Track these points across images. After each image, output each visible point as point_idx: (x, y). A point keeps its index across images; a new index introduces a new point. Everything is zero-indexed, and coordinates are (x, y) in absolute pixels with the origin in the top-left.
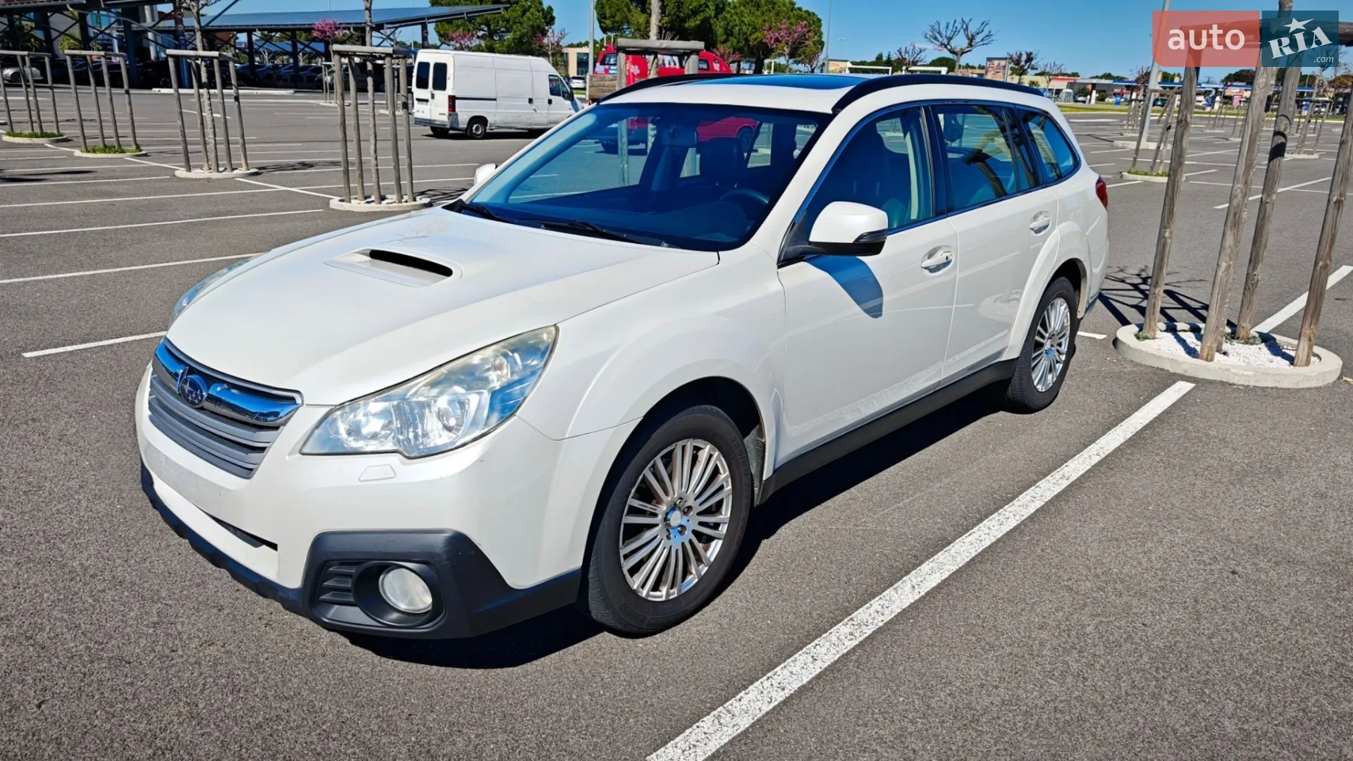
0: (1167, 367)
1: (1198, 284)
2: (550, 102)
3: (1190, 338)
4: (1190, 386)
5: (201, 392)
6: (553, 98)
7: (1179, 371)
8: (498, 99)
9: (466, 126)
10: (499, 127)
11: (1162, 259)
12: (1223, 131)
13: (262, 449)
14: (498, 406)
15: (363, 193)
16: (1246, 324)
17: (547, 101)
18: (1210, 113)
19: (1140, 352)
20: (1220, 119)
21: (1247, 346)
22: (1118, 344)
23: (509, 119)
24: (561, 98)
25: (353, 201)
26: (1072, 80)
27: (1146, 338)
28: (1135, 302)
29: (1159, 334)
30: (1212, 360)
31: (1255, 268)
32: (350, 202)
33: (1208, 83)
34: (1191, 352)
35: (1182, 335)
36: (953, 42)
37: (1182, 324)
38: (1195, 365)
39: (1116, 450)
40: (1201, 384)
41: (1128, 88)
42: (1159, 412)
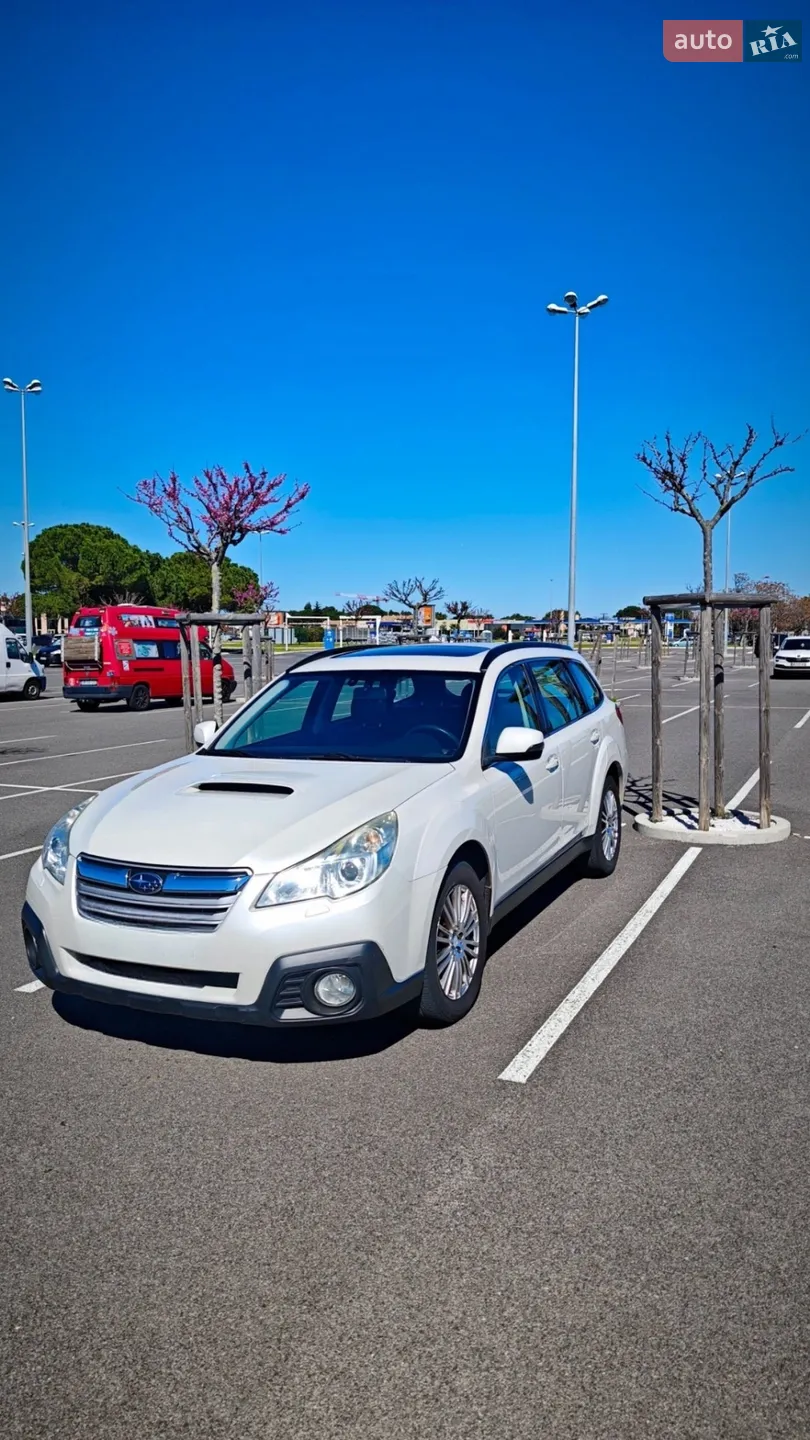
0: (679, 838)
1: (671, 783)
2: (7, 665)
3: (685, 818)
4: (699, 850)
5: (158, 881)
6: (12, 661)
7: (688, 841)
11: (658, 761)
12: (629, 661)
13: (225, 910)
14: (382, 861)
16: (720, 804)
18: (611, 645)
19: (657, 830)
20: (625, 650)
21: (725, 820)
22: (640, 828)
24: (20, 661)
26: (488, 621)
27: (656, 821)
28: (635, 799)
29: (664, 818)
30: (708, 830)
31: (719, 763)
33: (603, 619)
34: (690, 827)
35: (679, 817)
36: (410, 598)
37: (677, 811)
38: (696, 835)
39: (672, 892)
40: (706, 847)
41: (537, 626)
42: (687, 867)
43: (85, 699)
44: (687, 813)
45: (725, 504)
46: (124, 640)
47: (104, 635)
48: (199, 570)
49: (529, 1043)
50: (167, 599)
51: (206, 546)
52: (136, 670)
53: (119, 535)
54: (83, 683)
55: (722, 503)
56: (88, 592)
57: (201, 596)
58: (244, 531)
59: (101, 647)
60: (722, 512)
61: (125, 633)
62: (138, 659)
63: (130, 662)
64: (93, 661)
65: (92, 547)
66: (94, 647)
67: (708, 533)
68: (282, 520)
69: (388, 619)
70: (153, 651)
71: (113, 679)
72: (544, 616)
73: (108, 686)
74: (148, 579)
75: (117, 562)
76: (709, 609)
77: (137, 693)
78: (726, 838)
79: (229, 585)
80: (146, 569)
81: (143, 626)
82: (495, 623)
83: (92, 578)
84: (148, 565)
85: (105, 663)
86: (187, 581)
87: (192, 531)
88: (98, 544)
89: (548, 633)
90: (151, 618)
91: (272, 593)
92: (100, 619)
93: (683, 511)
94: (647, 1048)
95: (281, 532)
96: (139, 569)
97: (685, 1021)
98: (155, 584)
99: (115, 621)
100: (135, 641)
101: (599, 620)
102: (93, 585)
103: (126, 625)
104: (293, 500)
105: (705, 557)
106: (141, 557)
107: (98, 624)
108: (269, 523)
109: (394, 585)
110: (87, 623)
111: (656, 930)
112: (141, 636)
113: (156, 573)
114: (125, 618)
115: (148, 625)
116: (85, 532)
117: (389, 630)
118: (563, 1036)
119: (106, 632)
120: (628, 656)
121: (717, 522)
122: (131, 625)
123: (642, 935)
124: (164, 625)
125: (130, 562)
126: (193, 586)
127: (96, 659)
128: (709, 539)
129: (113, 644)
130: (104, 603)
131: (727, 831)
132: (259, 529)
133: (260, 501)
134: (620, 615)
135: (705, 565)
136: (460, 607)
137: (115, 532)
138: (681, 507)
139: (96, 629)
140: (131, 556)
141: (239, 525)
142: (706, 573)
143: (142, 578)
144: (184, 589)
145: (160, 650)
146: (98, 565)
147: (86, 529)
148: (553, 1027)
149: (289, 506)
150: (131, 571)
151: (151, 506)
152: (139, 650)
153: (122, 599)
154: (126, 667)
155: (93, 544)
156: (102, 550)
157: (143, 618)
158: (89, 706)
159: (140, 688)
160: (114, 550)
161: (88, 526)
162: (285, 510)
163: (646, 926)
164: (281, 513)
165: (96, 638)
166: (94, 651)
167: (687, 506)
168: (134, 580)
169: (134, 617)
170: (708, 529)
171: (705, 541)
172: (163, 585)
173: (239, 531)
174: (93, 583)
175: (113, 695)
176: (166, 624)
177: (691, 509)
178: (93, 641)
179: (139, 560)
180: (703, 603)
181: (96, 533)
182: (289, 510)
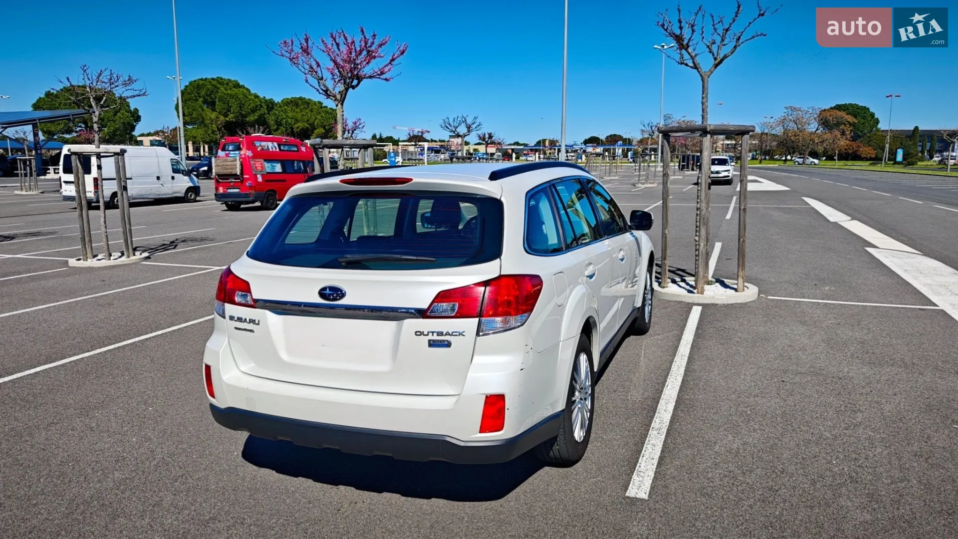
0: (683, 300)
2: (173, 178)
3: (683, 284)
4: (700, 308)
6: (175, 175)
7: (690, 301)
8: (133, 178)
9: (109, 199)
10: (135, 199)
15: (92, 254)
17: (170, 178)
21: (712, 286)
23: (143, 192)
24: (181, 175)
25: (88, 260)
27: (664, 287)
29: (669, 285)
30: (702, 293)
32: (87, 260)
34: (689, 291)
35: (679, 284)
36: (458, 130)
37: (678, 279)
38: (695, 297)
39: (694, 340)
40: (705, 306)
41: (532, 150)
42: (697, 321)
43: (232, 202)
44: (683, 281)
45: (719, 60)
46: (257, 160)
47: (243, 156)
48: (301, 110)
49: (638, 465)
50: (280, 131)
51: (331, 90)
52: (267, 181)
53: (244, 86)
54: (229, 191)
55: (715, 59)
56: (224, 126)
57: (302, 129)
58: (360, 79)
59: (242, 165)
60: (716, 66)
61: (257, 155)
62: (268, 173)
63: (263, 176)
64: (236, 175)
65: (225, 94)
66: (236, 165)
67: (706, 81)
68: (389, 70)
69: (434, 145)
70: (278, 168)
71: (250, 187)
72: (535, 143)
73: (248, 192)
74: (266, 116)
75: (243, 105)
76: (709, 136)
77: (268, 197)
78: (718, 299)
79: (322, 121)
80: (264, 110)
81: (271, 150)
82: (503, 148)
83: (226, 115)
84: (265, 107)
85: (245, 176)
86: (293, 118)
87: (322, 79)
88: (229, 92)
89: (539, 154)
90: (276, 144)
91: (360, 126)
92: (240, 145)
93: (687, 65)
94: (726, 466)
95: (386, 80)
96: (259, 109)
97: (745, 444)
98: (271, 120)
99: (251, 146)
100: (265, 160)
101: (572, 146)
102: (227, 121)
103: (259, 149)
104: (396, 55)
105: (703, 98)
106: (261, 102)
107: (239, 149)
108: (379, 73)
109: (447, 120)
110: (231, 148)
111: (694, 371)
112: (269, 157)
113: (271, 113)
114: (257, 144)
115: (274, 149)
116: (220, 83)
117: (431, 153)
118: (661, 459)
119: (245, 154)
120: (596, 170)
121: (712, 72)
122: (262, 149)
123: (685, 375)
124: (285, 149)
125: (253, 105)
126: (297, 121)
127: (238, 173)
128: (706, 85)
129: (250, 164)
130: (240, 133)
131: (714, 293)
132: (370, 77)
133: (371, 56)
134: (586, 142)
135: (702, 104)
136: (487, 136)
137: (241, 84)
138: (685, 62)
139: (237, 152)
140: (253, 100)
141: (357, 74)
142: (703, 110)
143: (261, 116)
144: (291, 124)
145: (283, 167)
146: (230, 107)
147: (220, 81)
148: (651, 450)
149: (393, 60)
150: (253, 111)
151: (291, 60)
152: (268, 167)
153: (252, 131)
154: (260, 179)
155: (225, 92)
156: (232, 96)
157: (270, 144)
158: (234, 206)
159: (269, 195)
160: (241, 96)
161: (221, 79)
162: (390, 63)
163: (686, 367)
164: (386, 66)
165: (238, 158)
166: (236, 168)
167: (691, 61)
168: (256, 117)
169: (263, 144)
170: (706, 77)
171: (703, 86)
172: (276, 122)
173: (356, 79)
174: (227, 119)
175: (251, 199)
176: (286, 148)
177: (694, 63)
178: (236, 161)
179: (259, 103)
180: (704, 132)
181: (228, 84)
182: (393, 63)
